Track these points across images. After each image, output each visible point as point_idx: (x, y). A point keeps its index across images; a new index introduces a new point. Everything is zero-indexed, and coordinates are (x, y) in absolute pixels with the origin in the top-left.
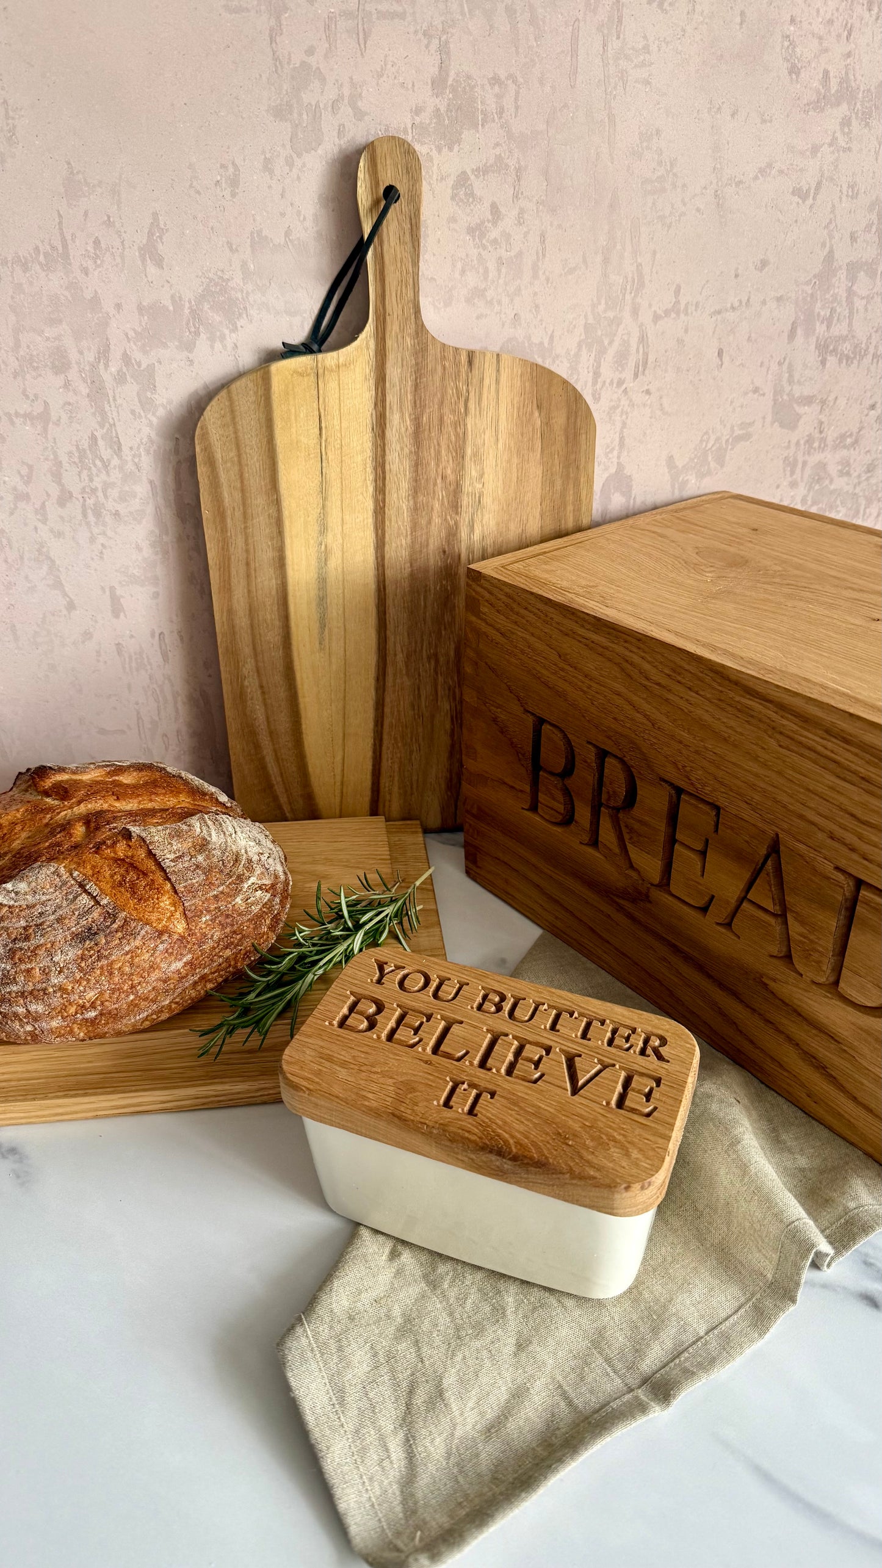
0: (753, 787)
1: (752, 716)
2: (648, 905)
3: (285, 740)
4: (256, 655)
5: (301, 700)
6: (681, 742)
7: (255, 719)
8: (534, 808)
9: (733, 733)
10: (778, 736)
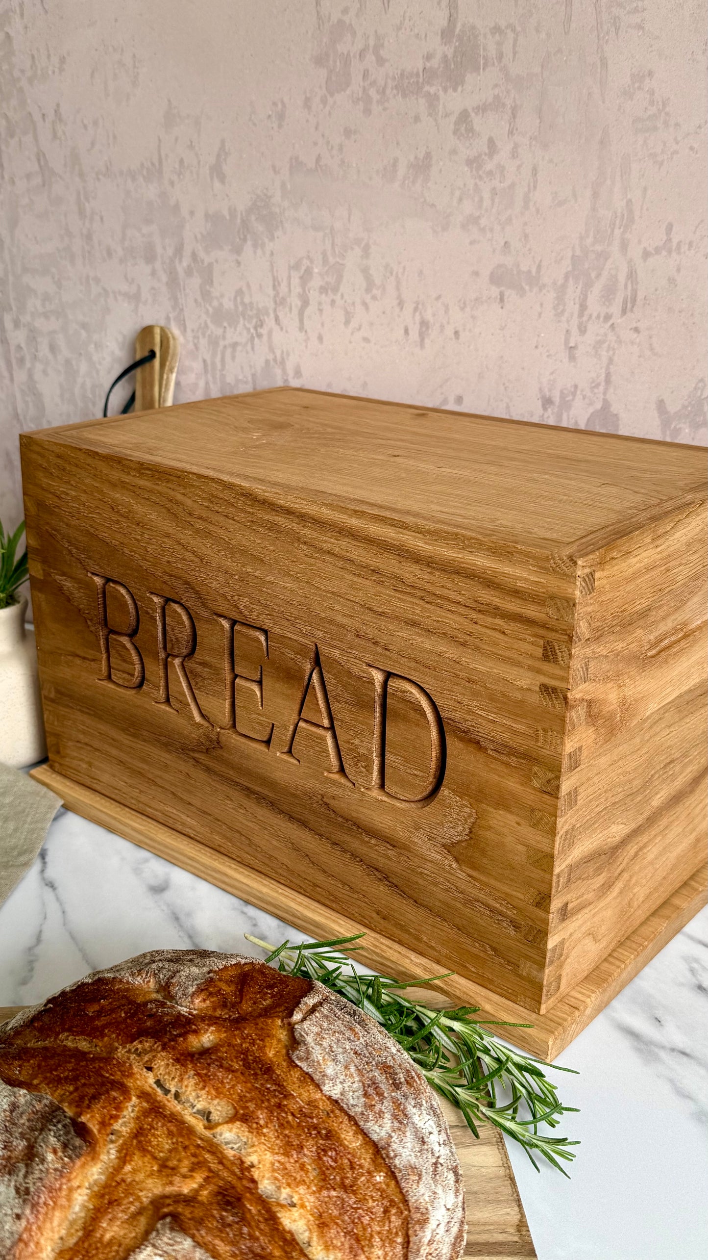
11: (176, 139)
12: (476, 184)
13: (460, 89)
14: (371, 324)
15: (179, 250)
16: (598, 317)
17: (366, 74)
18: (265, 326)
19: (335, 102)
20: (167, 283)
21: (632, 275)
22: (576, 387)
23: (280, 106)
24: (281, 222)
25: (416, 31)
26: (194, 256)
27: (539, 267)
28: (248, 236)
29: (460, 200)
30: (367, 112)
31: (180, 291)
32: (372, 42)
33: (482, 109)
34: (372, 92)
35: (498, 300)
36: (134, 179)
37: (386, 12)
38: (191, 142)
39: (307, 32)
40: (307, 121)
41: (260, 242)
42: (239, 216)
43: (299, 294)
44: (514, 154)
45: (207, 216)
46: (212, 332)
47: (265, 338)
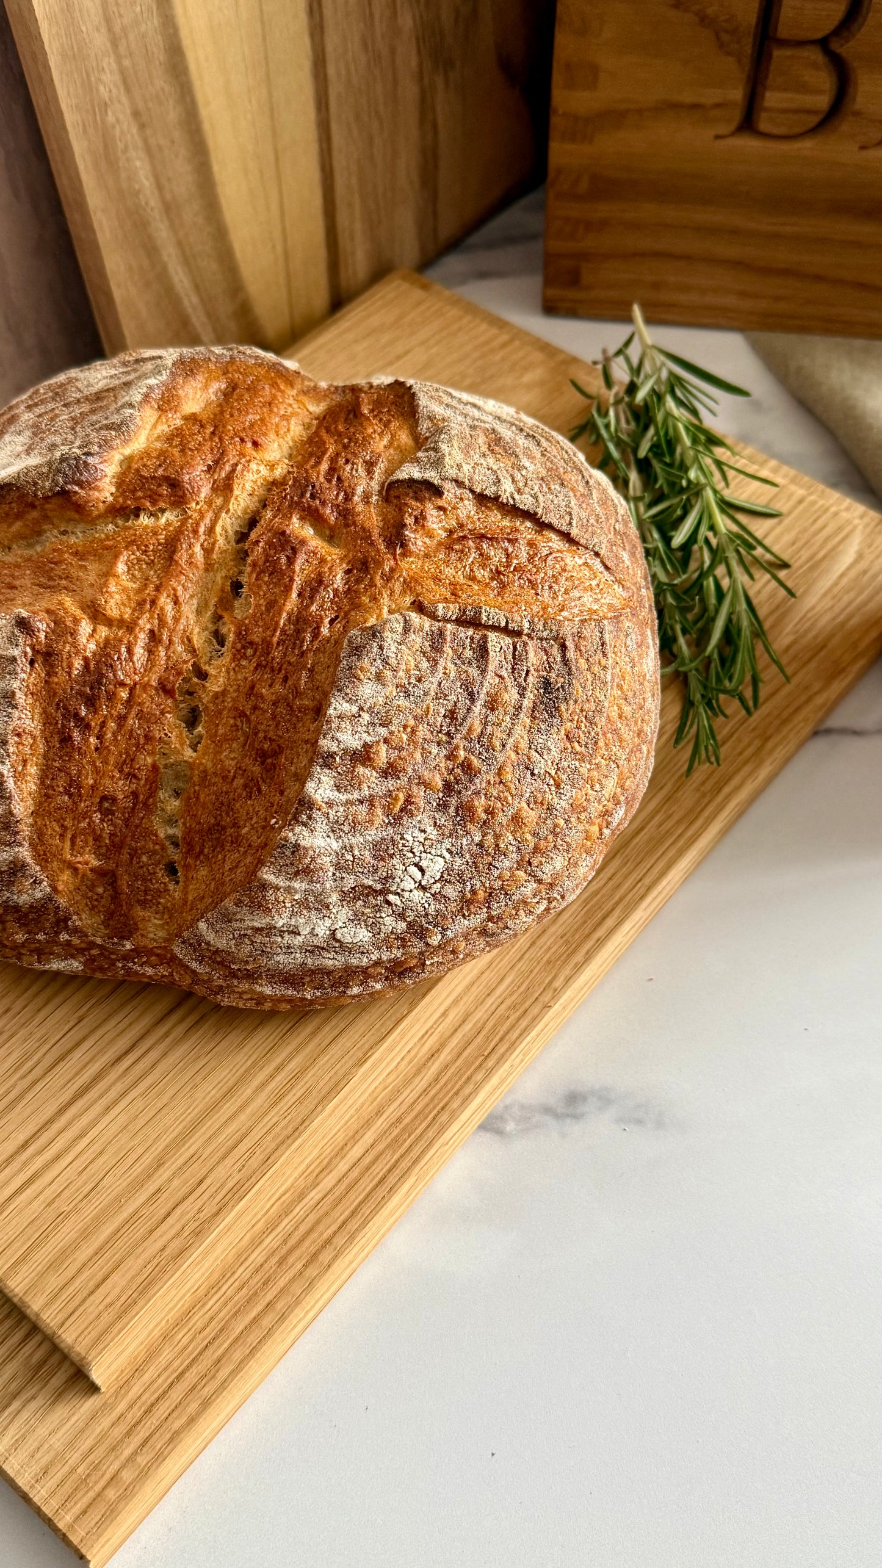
3: (192, 212)
4: (114, 43)
5: (204, 113)
7: (138, 192)
8: (748, 124)
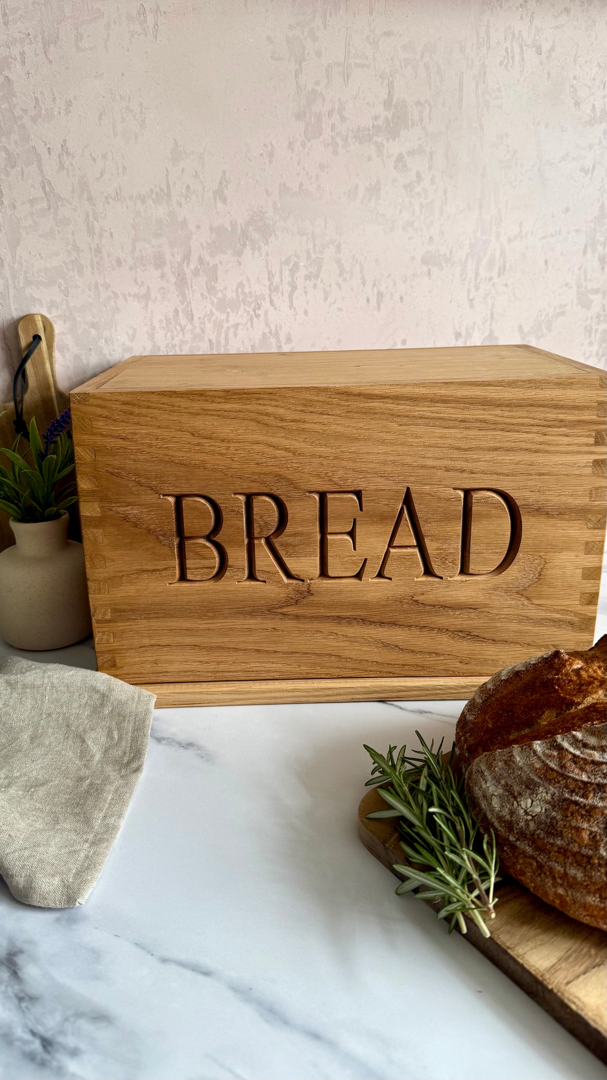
0: (385, 463)
1: (376, 413)
2: (311, 598)
6: (320, 457)
8: (182, 577)
9: (363, 431)
10: (398, 419)
11: (183, 170)
12: (410, 201)
13: (397, 140)
14: (344, 298)
15: (187, 257)
16: (485, 280)
17: (333, 128)
18: (262, 308)
19: (311, 146)
20: (175, 283)
21: (503, 253)
22: (474, 323)
23: (270, 147)
24: (274, 231)
25: (367, 101)
26: (201, 260)
27: (451, 251)
28: (247, 242)
29: (401, 211)
30: (335, 153)
31: (188, 288)
32: (337, 106)
33: (411, 153)
34: (338, 140)
35: (427, 274)
36: (143, 201)
37: (346, 86)
38: (196, 173)
39: (289, 96)
40: (291, 158)
41: (257, 246)
42: (239, 228)
43: (289, 282)
44: (433, 182)
45: (211, 229)
46: (217, 318)
47: (262, 317)
